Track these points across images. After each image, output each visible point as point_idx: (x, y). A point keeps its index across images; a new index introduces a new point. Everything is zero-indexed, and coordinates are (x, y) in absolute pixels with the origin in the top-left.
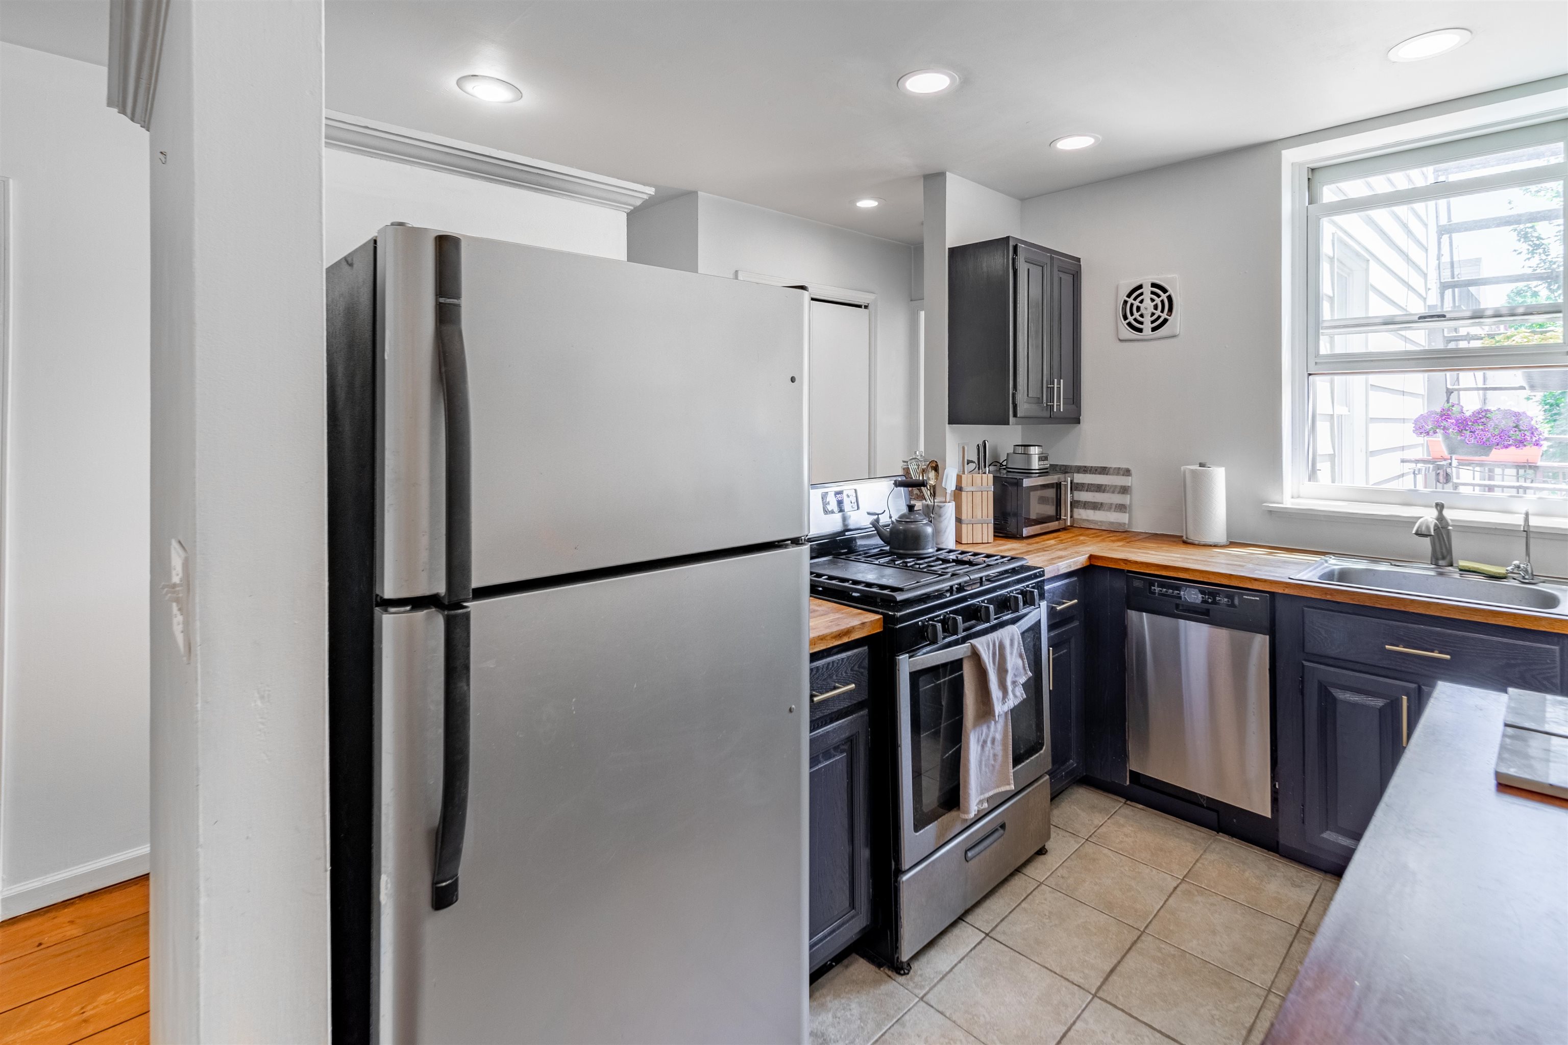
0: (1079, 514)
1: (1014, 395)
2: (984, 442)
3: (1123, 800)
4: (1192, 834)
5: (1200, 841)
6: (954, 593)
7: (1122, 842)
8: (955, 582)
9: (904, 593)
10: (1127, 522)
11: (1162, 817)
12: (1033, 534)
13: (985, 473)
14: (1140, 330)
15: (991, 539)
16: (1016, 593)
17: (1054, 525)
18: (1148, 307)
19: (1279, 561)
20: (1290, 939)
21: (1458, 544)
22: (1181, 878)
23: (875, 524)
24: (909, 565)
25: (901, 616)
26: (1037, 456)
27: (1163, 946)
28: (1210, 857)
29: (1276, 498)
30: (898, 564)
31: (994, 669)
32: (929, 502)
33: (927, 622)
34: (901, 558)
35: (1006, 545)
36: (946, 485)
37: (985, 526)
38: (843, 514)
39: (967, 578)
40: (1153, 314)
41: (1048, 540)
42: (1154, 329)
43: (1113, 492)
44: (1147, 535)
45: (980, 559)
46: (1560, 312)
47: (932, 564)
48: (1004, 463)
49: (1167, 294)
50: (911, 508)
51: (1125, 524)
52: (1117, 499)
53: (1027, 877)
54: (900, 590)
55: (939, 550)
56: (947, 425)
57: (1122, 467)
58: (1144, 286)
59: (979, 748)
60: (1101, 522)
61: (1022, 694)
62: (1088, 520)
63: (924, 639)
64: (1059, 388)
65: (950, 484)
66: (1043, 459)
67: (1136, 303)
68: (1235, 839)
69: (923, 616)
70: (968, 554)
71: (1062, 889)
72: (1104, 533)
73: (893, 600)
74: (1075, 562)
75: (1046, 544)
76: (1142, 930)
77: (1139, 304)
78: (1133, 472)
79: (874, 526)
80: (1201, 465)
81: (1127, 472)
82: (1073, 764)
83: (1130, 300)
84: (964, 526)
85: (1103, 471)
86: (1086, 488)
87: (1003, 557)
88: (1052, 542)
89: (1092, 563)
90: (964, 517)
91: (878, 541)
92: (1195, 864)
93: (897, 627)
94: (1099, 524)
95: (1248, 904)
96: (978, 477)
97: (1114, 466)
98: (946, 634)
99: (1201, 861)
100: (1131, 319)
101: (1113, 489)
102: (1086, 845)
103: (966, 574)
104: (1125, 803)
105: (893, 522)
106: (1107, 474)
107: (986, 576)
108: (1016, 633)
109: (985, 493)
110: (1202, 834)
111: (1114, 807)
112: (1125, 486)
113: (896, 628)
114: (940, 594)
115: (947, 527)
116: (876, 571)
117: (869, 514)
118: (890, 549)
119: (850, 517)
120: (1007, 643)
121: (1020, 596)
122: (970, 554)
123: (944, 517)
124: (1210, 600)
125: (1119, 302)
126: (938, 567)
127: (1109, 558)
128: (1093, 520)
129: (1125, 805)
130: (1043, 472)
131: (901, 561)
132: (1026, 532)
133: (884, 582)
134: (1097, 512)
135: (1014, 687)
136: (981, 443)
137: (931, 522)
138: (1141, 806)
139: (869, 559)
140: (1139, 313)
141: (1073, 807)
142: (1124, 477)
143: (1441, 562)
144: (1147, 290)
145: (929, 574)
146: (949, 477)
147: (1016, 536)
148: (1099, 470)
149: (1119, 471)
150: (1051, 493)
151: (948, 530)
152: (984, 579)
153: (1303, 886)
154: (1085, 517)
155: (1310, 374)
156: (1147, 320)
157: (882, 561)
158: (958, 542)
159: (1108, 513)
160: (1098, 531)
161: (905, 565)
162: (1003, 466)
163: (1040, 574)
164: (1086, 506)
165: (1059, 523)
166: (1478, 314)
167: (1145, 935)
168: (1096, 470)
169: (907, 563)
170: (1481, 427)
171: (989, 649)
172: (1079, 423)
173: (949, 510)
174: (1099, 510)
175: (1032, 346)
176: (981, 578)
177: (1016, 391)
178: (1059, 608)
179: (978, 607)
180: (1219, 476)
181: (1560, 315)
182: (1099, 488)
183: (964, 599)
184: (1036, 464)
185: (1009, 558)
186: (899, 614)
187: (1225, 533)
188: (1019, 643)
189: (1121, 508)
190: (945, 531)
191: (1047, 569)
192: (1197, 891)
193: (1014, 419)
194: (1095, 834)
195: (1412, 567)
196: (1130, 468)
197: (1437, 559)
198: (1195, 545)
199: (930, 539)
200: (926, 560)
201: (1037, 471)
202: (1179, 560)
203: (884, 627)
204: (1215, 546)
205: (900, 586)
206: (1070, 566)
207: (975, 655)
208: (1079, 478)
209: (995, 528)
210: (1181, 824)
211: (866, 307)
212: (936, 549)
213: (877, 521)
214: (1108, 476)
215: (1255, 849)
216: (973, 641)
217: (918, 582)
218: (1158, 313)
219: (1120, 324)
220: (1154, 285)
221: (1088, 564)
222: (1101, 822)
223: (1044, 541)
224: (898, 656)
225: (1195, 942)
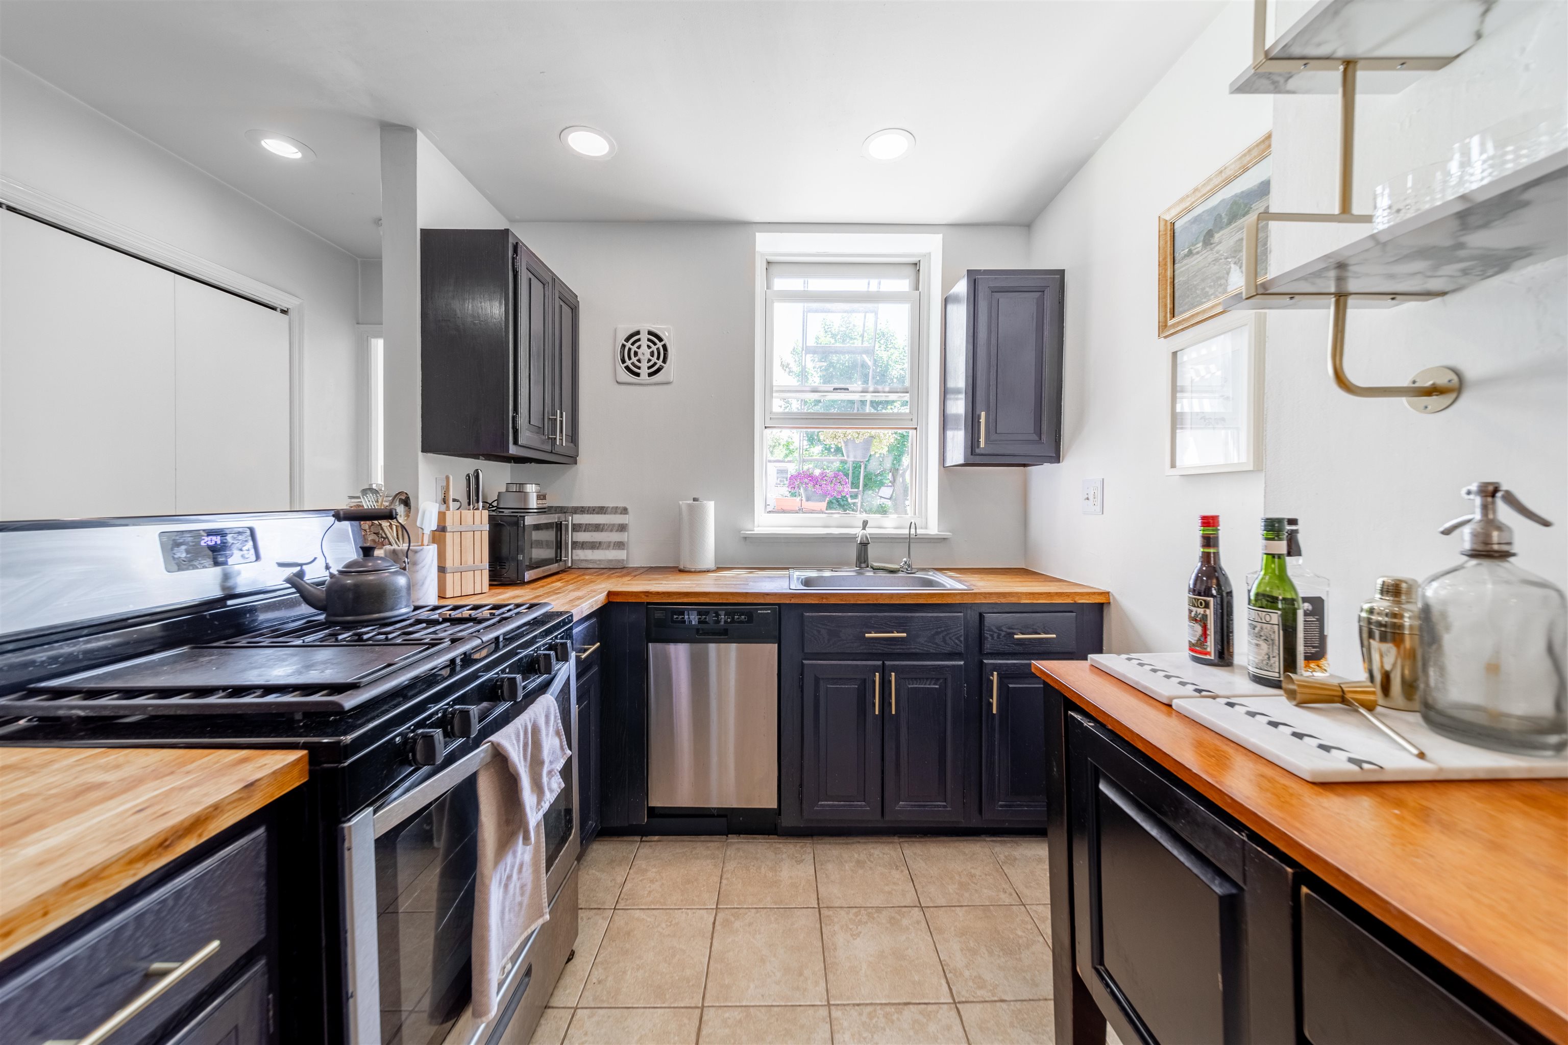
0: (577, 555)
1: (514, 418)
2: (477, 471)
3: (638, 838)
4: (708, 847)
5: (717, 852)
6: (458, 668)
7: (650, 892)
8: (458, 651)
9: (361, 690)
10: (625, 559)
11: (677, 841)
12: (534, 577)
13: (478, 509)
14: (638, 375)
15: (486, 587)
16: (543, 650)
17: (554, 567)
18: (645, 353)
19: (758, 577)
20: (818, 926)
21: (872, 551)
22: (715, 907)
23: (296, 581)
24: (365, 637)
25: (354, 741)
26: (535, 494)
27: (727, 1015)
28: (730, 866)
29: (749, 526)
30: (344, 640)
31: (525, 766)
32: (395, 547)
33: (413, 731)
34: (347, 629)
35: (505, 593)
36: (422, 523)
37: (478, 573)
38: (223, 570)
39: (477, 642)
40: (649, 361)
41: (553, 582)
42: (650, 375)
43: (611, 531)
44: (646, 569)
45: (485, 613)
46: (907, 392)
47: (410, 629)
48: (495, 504)
49: (663, 343)
50: (367, 552)
51: (623, 560)
52: (615, 537)
53: (556, 1011)
54: (353, 687)
55: (416, 608)
56: (420, 453)
57: (619, 506)
58: (641, 333)
59: (502, 890)
60: (599, 560)
61: (560, 783)
62: (586, 561)
63: (406, 762)
64: (561, 422)
65: (429, 523)
66: (542, 497)
67: (634, 348)
68: (741, 836)
69: (403, 723)
70: (465, 609)
71: (603, 1001)
72: (605, 571)
73: (338, 709)
74: (596, 601)
75: (554, 587)
76: (700, 1005)
77: (637, 350)
78: (630, 510)
79: (294, 585)
80: (695, 500)
81: (625, 511)
82: (592, 825)
83: (628, 345)
84: (449, 577)
85: (601, 510)
86: (584, 528)
87: (518, 606)
88: (559, 584)
89: (610, 600)
90: (449, 564)
91: (305, 609)
92: (720, 883)
93: (346, 764)
94: (598, 562)
95: (776, 905)
96: (468, 514)
97: (611, 505)
98: (447, 739)
99: (724, 877)
100: (628, 363)
101: (611, 528)
102: (616, 918)
103: (472, 636)
104: (641, 841)
105: (332, 576)
106: (605, 514)
107: (505, 634)
108: (552, 704)
109: (478, 534)
110: (716, 843)
111: (632, 852)
112: (622, 524)
113: (344, 767)
114: (430, 679)
115: (426, 578)
116: (295, 659)
117: (281, 565)
118: (325, 618)
119: (239, 573)
120: (542, 722)
121: (552, 652)
122: (468, 608)
123: (420, 566)
124: (729, 620)
125: (616, 348)
126: (424, 634)
127: (629, 592)
128: (591, 560)
129: (642, 844)
130: (542, 511)
131: (350, 634)
132: (528, 575)
133: (314, 677)
134: (596, 551)
135: (550, 779)
136: (471, 472)
137: (404, 569)
138: (656, 838)
139: (280, 639)
140: (637, 358)
141: (591, 872)
142: (622, 515)
143: (863, 565)
144: (644, 336)
145: (409, 647)
146: (427, 514)
147: (517, 582)
148: (596, 510)
149: (615, 510)
150: (550, 535)
151: (427, 582)
152: (501, 639)
153: (804, 860)
154: (582, 558)
155: (766, 428)
156: (644, 365)
157: (309, 639)
158: (441, 597)
159: (607, 552)
160: (597, 570)
161: (356, 638)
162: (493, 507)
163: (569, 620)
164: (584, 546)
165: (559, 565)
166: (865, 390)
167: (705, 1009)
168: (594, 510)
169: (360, 635)
170: (825, 482)
171: (518, 741)
172: (576, 464)
173: (429, 555)
174: (598, 549)
175: (534, 365)
176: (497, 638)
177: (517, 413)
178: (584, 656)
179: (497, 681)
180: (710, 507)
181: (908, 395)
182: (597, 528)
183: (474, 676)
184: (533, 503)
185: (527, 606)
186: (349, 738)
187: (713, 558)
188: (555, 717)
189: (620, 545)
190: (423, 583)
191: (574, 611)
192: (732, 915)
193: (514, 446)
194: (622, 896)
195: (841, 571)
196: (628, 507)
197: (861, 563)
198: (692, 572)
199: (404, 593)
200: (398, 626)
201: (535, 511)
202: (694, 586)
203: (312, 773)
204: (708, 571)
205: (349, 680)
206: (592, 606)
207: (500, 758)
208: (579, 519)
209: (490, 576)
210: (696, 841)
211: (284, 312)
212: (413, 607)
213: (301, 575)
214: (606, 515)
215: (759, 839)
216: (492, 738)
217: (389, 665)
218: (654, 359)
219: (618, 368)
220: (650, 333)
221: (607, 601)
222: (623, 877)
223: (549, 584)
224: (349, 820)
225: (752, 986)
